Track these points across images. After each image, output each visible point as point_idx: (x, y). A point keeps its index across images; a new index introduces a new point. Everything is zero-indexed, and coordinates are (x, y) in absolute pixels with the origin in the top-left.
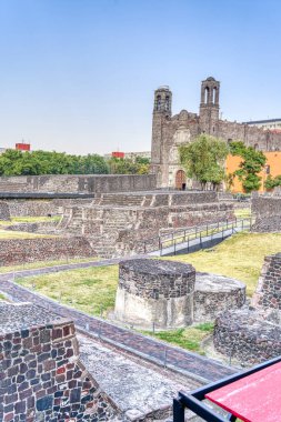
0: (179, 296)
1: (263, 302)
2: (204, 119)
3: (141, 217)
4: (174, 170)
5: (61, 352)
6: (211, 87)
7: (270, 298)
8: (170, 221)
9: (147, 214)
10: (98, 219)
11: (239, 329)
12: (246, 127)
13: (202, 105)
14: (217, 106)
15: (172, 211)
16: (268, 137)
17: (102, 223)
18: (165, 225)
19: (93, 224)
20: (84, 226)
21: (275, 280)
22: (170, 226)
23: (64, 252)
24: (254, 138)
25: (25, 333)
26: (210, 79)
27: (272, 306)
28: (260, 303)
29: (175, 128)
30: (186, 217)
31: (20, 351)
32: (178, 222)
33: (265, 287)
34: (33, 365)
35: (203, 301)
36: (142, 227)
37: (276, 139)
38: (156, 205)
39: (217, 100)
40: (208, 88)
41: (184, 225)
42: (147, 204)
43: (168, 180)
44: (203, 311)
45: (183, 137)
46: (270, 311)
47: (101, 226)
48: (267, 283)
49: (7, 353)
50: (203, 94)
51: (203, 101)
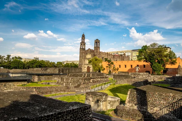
0: (104, 102)
1: (129, 102)
2: (95, 51)
3: (83, 80)
4: (86, 66)
5: (88, 113)
6: (97, 42)
7: (131, 101)
8: (91, 81)
9: (85, 79)
10: (69, 81)
11: (124, 109)
12: (108, 54)
13: (95, 47)
14: (99, 47)
15: (92, 78)
16: (114, 57)
17: (71, 82)
18: (90, 82)
19: (68, 83)
20: (65, 83)
21: (132, 96)
22: (91, 83)
23: (62, 91)
24: (110, 57)
25: (81, 108)
26: (97, 40)
27: (131, 103)
28: (128, 102)
29: (87, 54)
30: (96, 80)
31: (80, 113)
32: (94, 82)
33: (129, 98)
34: (82, 117)
35: (110, 103)
36: (83, 83)
37: (116, 57)
38: (87, 77)
39: (99, 46)
40: (96, 42)
41: (95, 83)
42: (84, 76)
43: (85, 70)
44: (110, 106)
45: (89, 56)
46: (131, 104)
47: (71, 83)
48: (129, 97)
49: (77, 113)
50: (95, 44)
51: (95, 46)
